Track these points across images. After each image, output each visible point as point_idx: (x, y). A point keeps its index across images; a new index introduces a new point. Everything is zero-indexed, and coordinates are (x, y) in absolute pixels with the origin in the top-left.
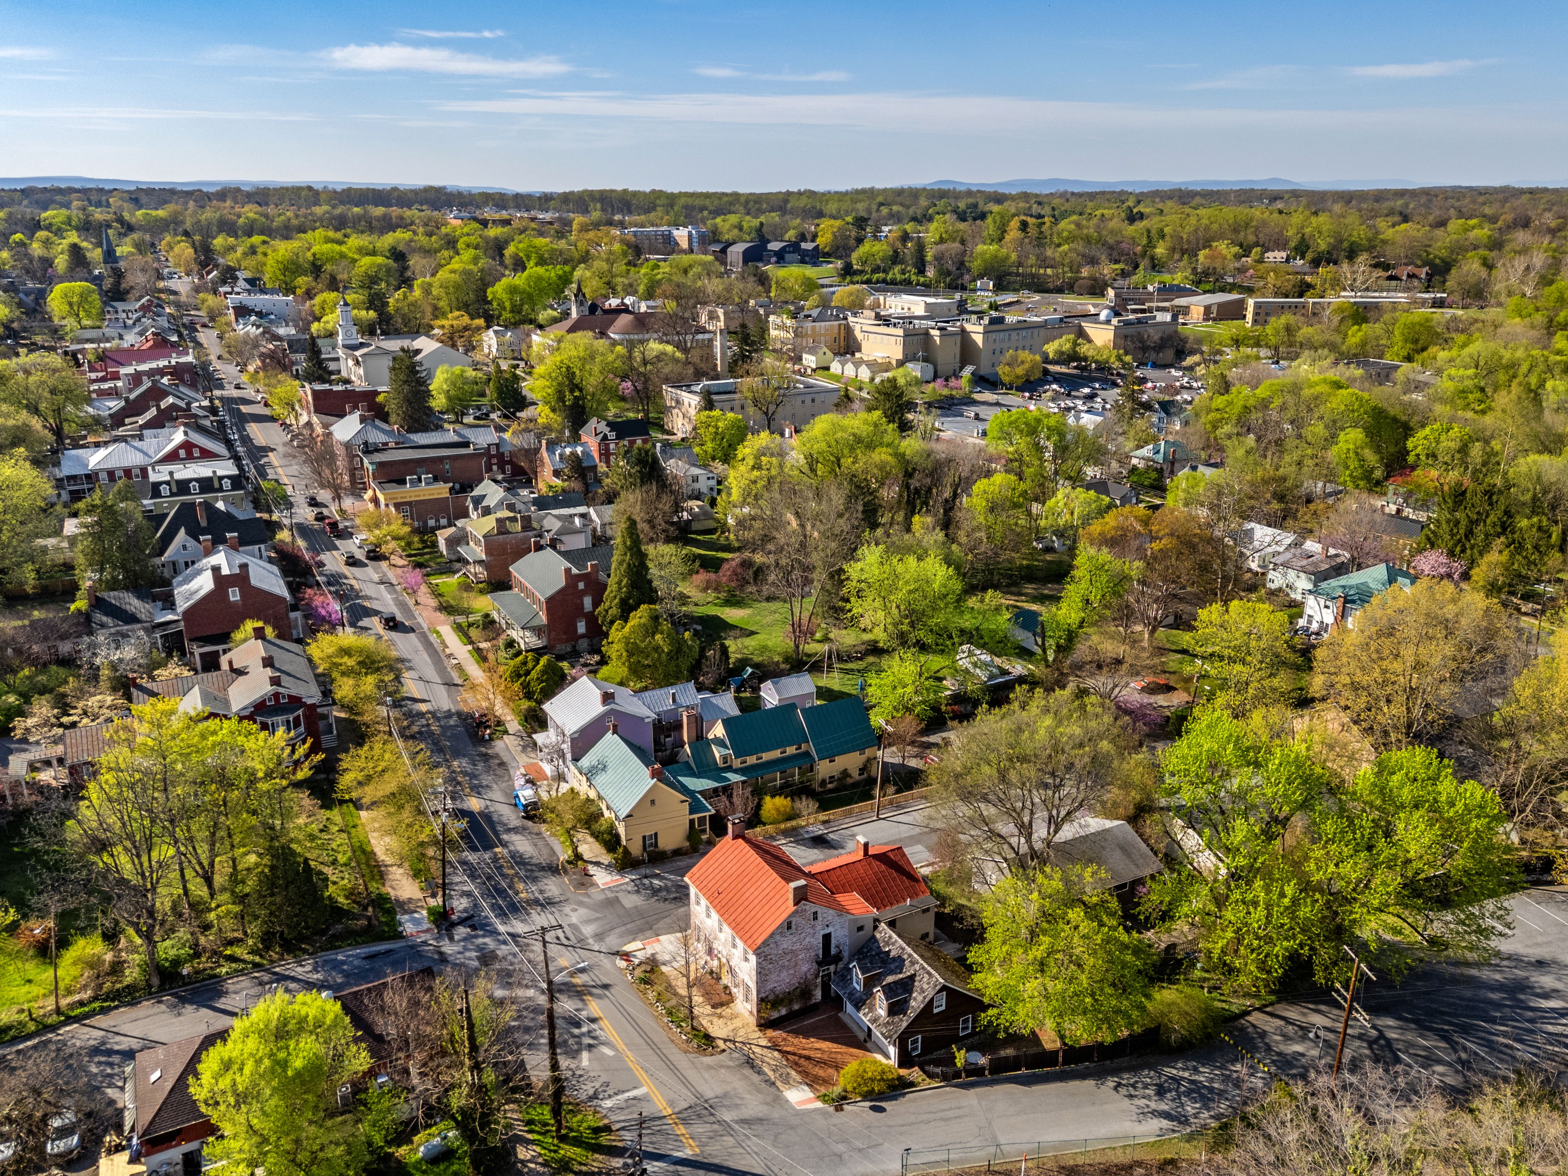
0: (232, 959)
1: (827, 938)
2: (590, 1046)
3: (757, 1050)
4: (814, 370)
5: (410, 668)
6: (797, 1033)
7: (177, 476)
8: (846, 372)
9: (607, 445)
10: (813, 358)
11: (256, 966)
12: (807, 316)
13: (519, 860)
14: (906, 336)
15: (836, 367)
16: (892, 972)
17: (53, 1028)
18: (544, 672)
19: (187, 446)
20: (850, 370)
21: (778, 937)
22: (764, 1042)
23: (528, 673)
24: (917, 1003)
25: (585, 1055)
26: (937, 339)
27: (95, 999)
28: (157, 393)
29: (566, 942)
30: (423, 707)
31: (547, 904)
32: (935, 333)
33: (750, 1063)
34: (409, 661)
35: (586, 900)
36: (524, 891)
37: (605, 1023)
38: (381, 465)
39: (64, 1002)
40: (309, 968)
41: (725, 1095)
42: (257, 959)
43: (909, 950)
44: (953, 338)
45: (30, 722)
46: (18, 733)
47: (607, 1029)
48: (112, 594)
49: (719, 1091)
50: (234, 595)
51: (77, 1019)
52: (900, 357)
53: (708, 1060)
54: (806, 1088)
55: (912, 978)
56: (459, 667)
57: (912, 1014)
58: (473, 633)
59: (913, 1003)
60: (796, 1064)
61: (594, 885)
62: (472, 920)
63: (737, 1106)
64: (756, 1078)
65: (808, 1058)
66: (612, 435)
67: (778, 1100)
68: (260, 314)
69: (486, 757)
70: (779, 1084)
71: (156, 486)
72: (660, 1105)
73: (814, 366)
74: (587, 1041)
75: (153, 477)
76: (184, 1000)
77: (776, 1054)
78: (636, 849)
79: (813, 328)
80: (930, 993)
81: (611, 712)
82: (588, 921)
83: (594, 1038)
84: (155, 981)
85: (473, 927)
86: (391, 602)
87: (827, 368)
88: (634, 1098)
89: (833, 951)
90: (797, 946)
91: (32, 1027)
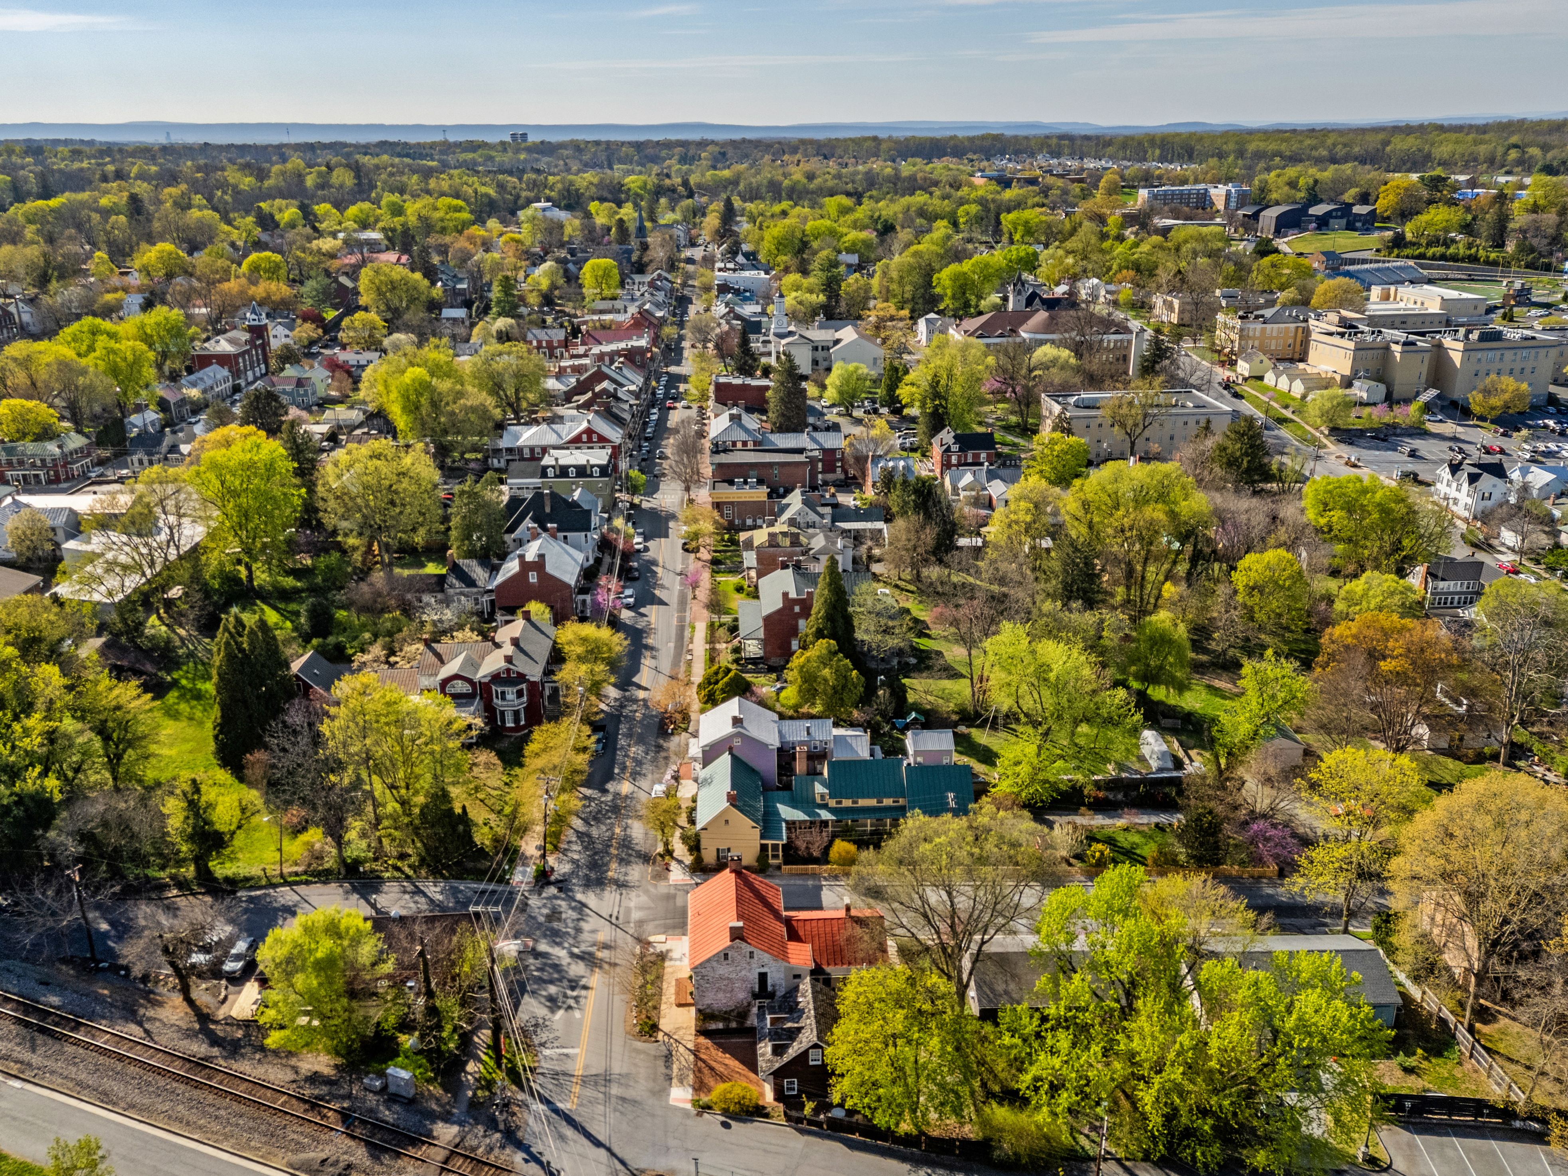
0: (397, 869)
1: (763, 977)
2: (570, 1007)
3: (681, 1049)
4: (1245, 379)
5: (654, 657)
6: (720, 1046)
7: (562, 462)
8: (1279, 386)
9: (949, 457)
10: (1247, 366)
11: (408, 877)
12: (1257, 317)
13: (626, 843)
14: (1357, 349)
15: (1270, 378)
16: (793, 1020)
17: (274, 886)
18: (727, 684)
19: (589, 432)
20: (1283, 383)
21: (715, 964)
22: (691, 1046)
23: (717, 682)
24: (793, 1051)
25: (561, 1013)
26: (1398, 356)
27: (305, 873)
28: (600, 376)
29: (614, 920)
30: (641, 694)
31: (621, 885)
32: (1396, 348)
33: (668, 1058)
34: (657, 650)
35: (652, 890)
36: (614, 871)
37: (591, 994)
38: (720, 466)
39: (286, 870)
40: (438, 889)
41: (627, 1076)
42: (411, 873)
43: (811, 1006)
44: (1419, 356)
45: (366, 658)
46: (355, 665)
47: (590, 999)
48: (467, 561)
49: (624, 1071)
50: (533, 578)
51: (290, 884)
52: (1347, 372)
53: (639, 1045)
54: (690, 1090)
55: (799, 1030)
56: (689, 663)
57: (786, 1058)
58: (722, 632)
59: (790, 1051)
60: (700, 1071)
61: (666, 879)
62: (563, 885)
63: (627, 1086)
64: (662, 1069)
65: (712, 1069)
66: (955, 448)
67: (662, 1092)
68: (737, 292)
69: (659, 748)
70: (675, 1081)
71: (545, 468)
72: (578, 1068)
73: (1247, 374)
74: (571, 1002)
75: (547, 461)
76: (355, 890)
77: (692, 1058)
78: (709, 856)
79: (1263, 331)
80: (805, 1045)
81: (739, 734)
82: (640, 908)
83: (577, 1002)
84: (343, 871)
85: (560, 890)
86: (676, 593)
87: (1261, 378)
88: (567, 1055)
89: (770, 989)
90: (733, 976)
91: (264, 882)
